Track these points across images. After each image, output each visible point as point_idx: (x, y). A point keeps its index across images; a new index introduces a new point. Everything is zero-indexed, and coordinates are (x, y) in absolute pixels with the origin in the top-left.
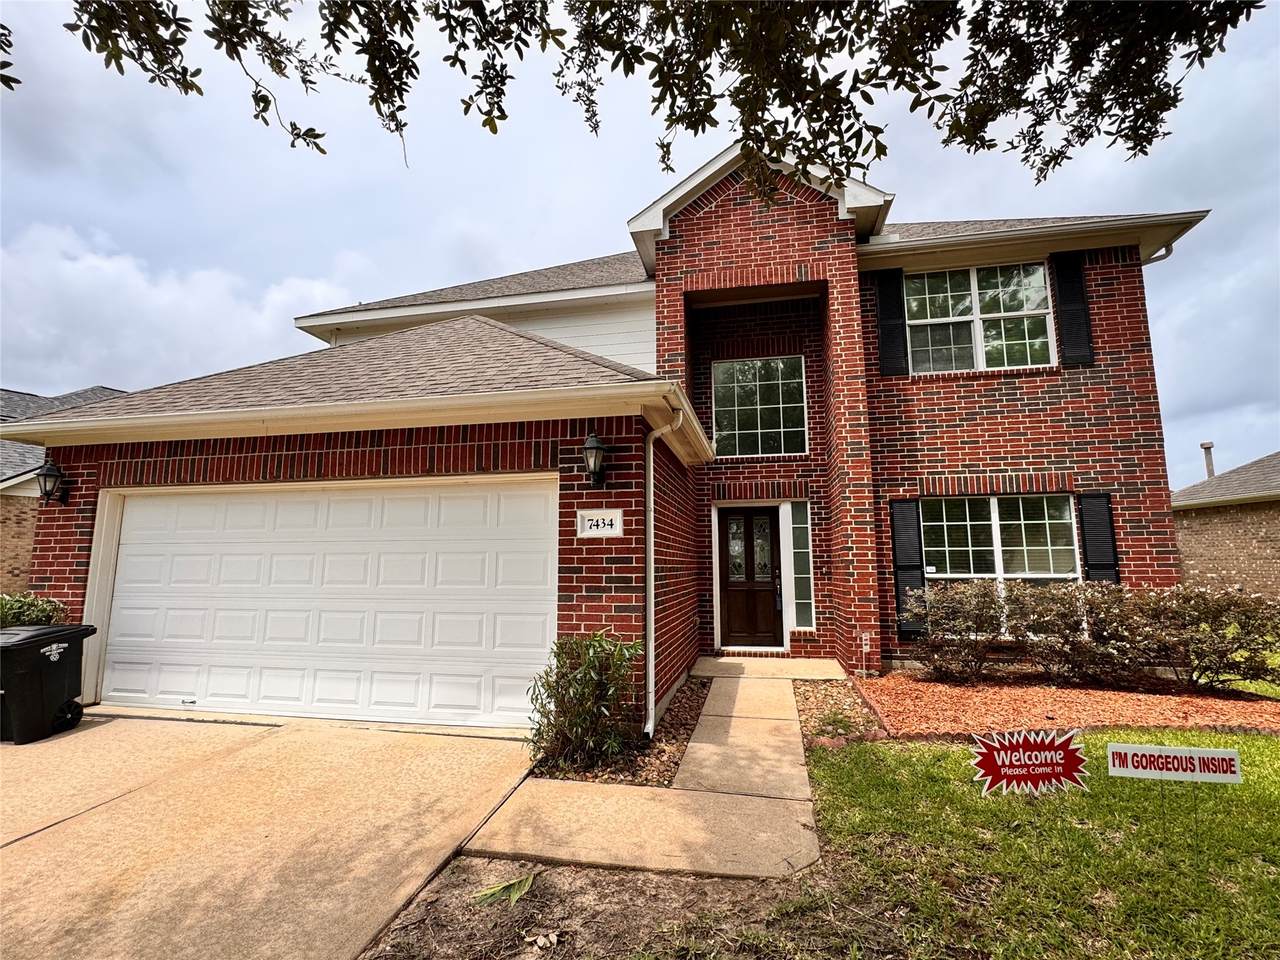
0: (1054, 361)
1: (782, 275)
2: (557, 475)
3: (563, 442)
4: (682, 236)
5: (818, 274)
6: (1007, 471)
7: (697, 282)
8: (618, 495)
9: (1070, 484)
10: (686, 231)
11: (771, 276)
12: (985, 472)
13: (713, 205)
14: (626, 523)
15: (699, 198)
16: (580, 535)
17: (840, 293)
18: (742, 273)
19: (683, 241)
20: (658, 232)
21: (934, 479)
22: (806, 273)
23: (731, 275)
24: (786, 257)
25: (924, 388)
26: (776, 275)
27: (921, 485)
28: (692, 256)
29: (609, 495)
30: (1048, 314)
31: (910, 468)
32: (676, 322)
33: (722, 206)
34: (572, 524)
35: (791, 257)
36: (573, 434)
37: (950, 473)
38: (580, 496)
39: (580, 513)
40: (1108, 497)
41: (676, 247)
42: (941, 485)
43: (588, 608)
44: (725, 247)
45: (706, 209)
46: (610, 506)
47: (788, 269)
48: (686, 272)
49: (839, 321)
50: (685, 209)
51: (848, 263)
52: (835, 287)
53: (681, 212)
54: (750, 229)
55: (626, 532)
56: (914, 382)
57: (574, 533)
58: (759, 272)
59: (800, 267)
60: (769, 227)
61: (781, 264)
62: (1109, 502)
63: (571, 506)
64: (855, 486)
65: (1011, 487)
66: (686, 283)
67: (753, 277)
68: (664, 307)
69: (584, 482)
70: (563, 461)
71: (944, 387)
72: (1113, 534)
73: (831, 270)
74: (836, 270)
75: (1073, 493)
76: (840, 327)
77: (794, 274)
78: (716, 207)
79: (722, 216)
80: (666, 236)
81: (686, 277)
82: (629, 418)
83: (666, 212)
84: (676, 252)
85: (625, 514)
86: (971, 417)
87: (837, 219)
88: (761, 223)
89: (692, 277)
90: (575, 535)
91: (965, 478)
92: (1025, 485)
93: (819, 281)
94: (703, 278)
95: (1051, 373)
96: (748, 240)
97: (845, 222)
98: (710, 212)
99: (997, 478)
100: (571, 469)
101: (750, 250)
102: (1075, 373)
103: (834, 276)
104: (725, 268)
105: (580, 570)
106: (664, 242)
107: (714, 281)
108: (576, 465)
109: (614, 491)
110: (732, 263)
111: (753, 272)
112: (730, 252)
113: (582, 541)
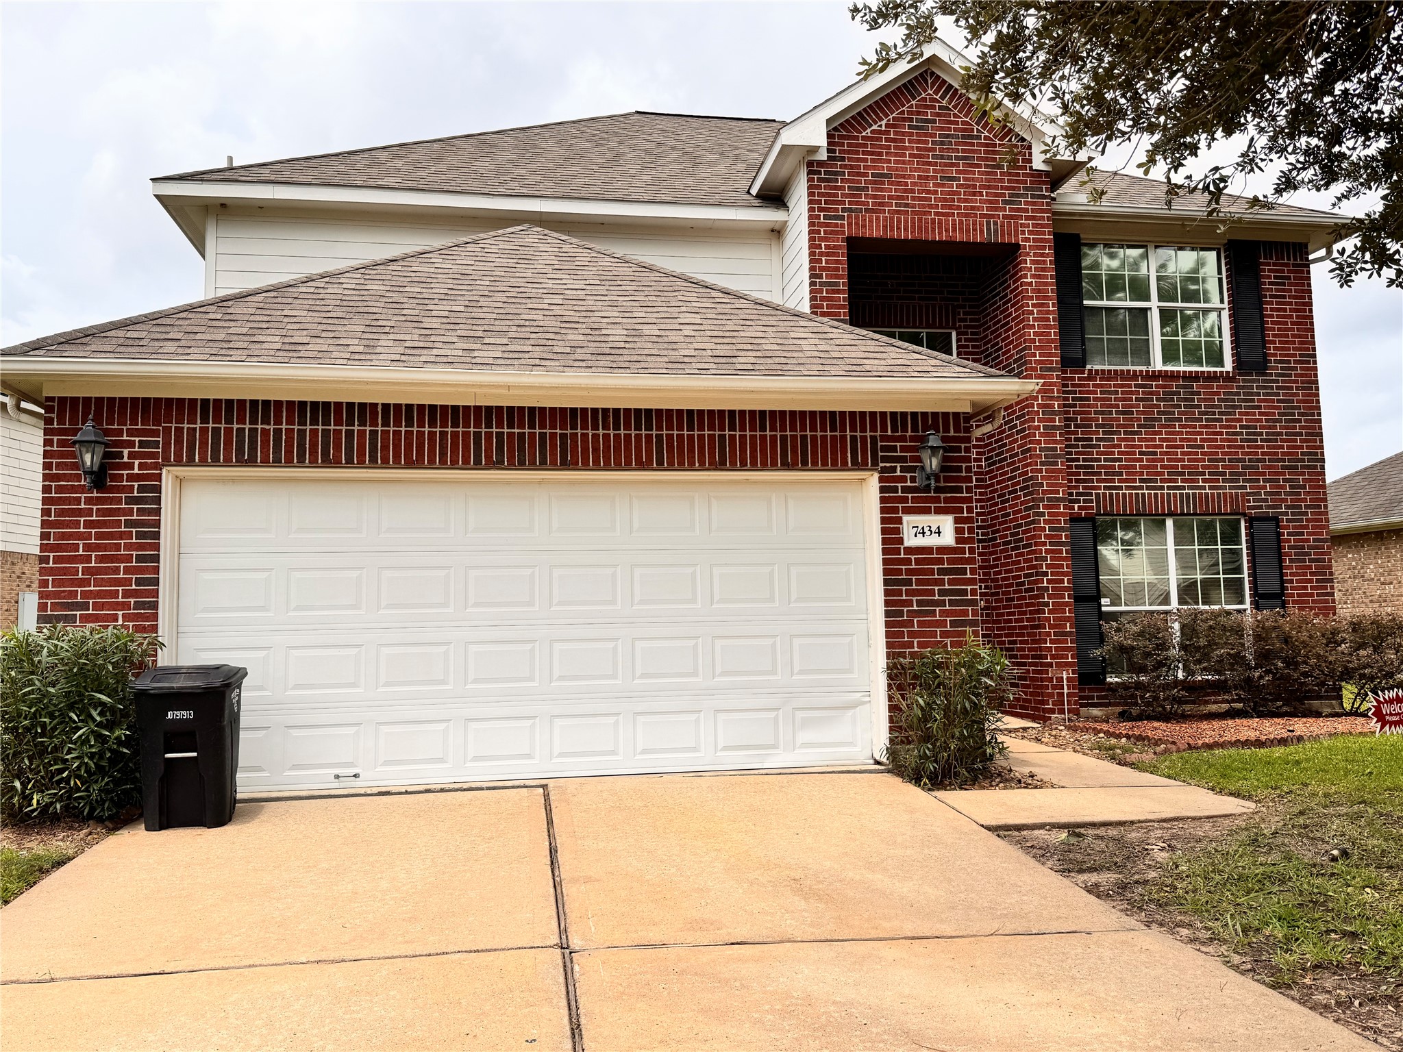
0: (1228, 366)
1: (968, 231)
2: (876, 476)
3: (883, 438)
4: (843, 159)
5: (1009, 234)
6: (1183, 488)
7: (864, 226)
8: (947, 500)
9: (1243, 505)
10: (849, 152)
11: (954, 230)
12: (1162, 488)
13: (884, 122)
14: (958, 531)
15: (865, 110)
16: (907, 543)
17: (1033, 262)
18: (920, 220)
19: (845, 166)
20: (814, 150)
21: (1111, 495)
22: (996, 231)
23: (906, 221)
24: (973, 208)
25: (1101, 386)
26: (961, 229)
27: (1098, 502)
28: (858, 189)
29: (937, 500)
30: (1224, 309)
31: (1085, 481)
32: (837, 277)
33: (893, 126)
34: (898, 531)
35: (978, 208)
36: (894, 430)
37: (1128, 488)
38: (905, 500)
39: (906, 519)
40: (1276, 519)
41: (836, 173)
42: (1118, 501)
43: (920, 624)
44: (898, 183)
45: (875, 127)
46: (939, 511)
47: (975, 224)
48: (850, 210)
49: (1031, 298)
50: (847, 121)
51: (1042, 226)
52: (1028, 254)
53: (841, 125)
54: (929, 164)
55: (958, 540)
56: (1092, 375)
57: (901, 541)
58: (940, 222)
59: (988, 224)
60: (952, 165)
61: (966, 215)
62: (1278, 526)
63: (895, 510)
64: (1049, 499)
65: (1188, 507)
66: (850, 224)
67: (933, 230)
68: (821, 254)
69: (909, 484)
70: (884, 459)
71: (1122, 386)
72: (1281, 561)
73: (1023, 232)
74: (1030, 232)
75: (1244, 515)
76: (1034, 305)
77: (982, 231)
78: (887, 125)
79: (894, 140)
80: (823, 156)
81: (849, 217)
82: (956, 415)
83: (829, 121)
84: (837, 181)
85: (957, 521)
86: (1149, 423)
87: (1031, 168)
88: (942, 157)
89: (857, 218)
90: (902, 544)
91: (1143, 495)
92: (1201, 505)
93: (1010, 244)
94: (871, 221)
95: (1227, 377)
96: (927, 178)
97: (1039, 173)
98: (880, 132)
99: (1175, 495)
100: (894, 469)
101: (929, 192)
102: (1249, 381)
103: (1027, 240)
104: (898, 212)
105: (909, 582)
106: (820, 164)
107: (885, 227)
108: (898, 465)
109: (942, 496)
110: (907, 205)
111: (933, 221)
112: (906, 191)
113: (909, 550)
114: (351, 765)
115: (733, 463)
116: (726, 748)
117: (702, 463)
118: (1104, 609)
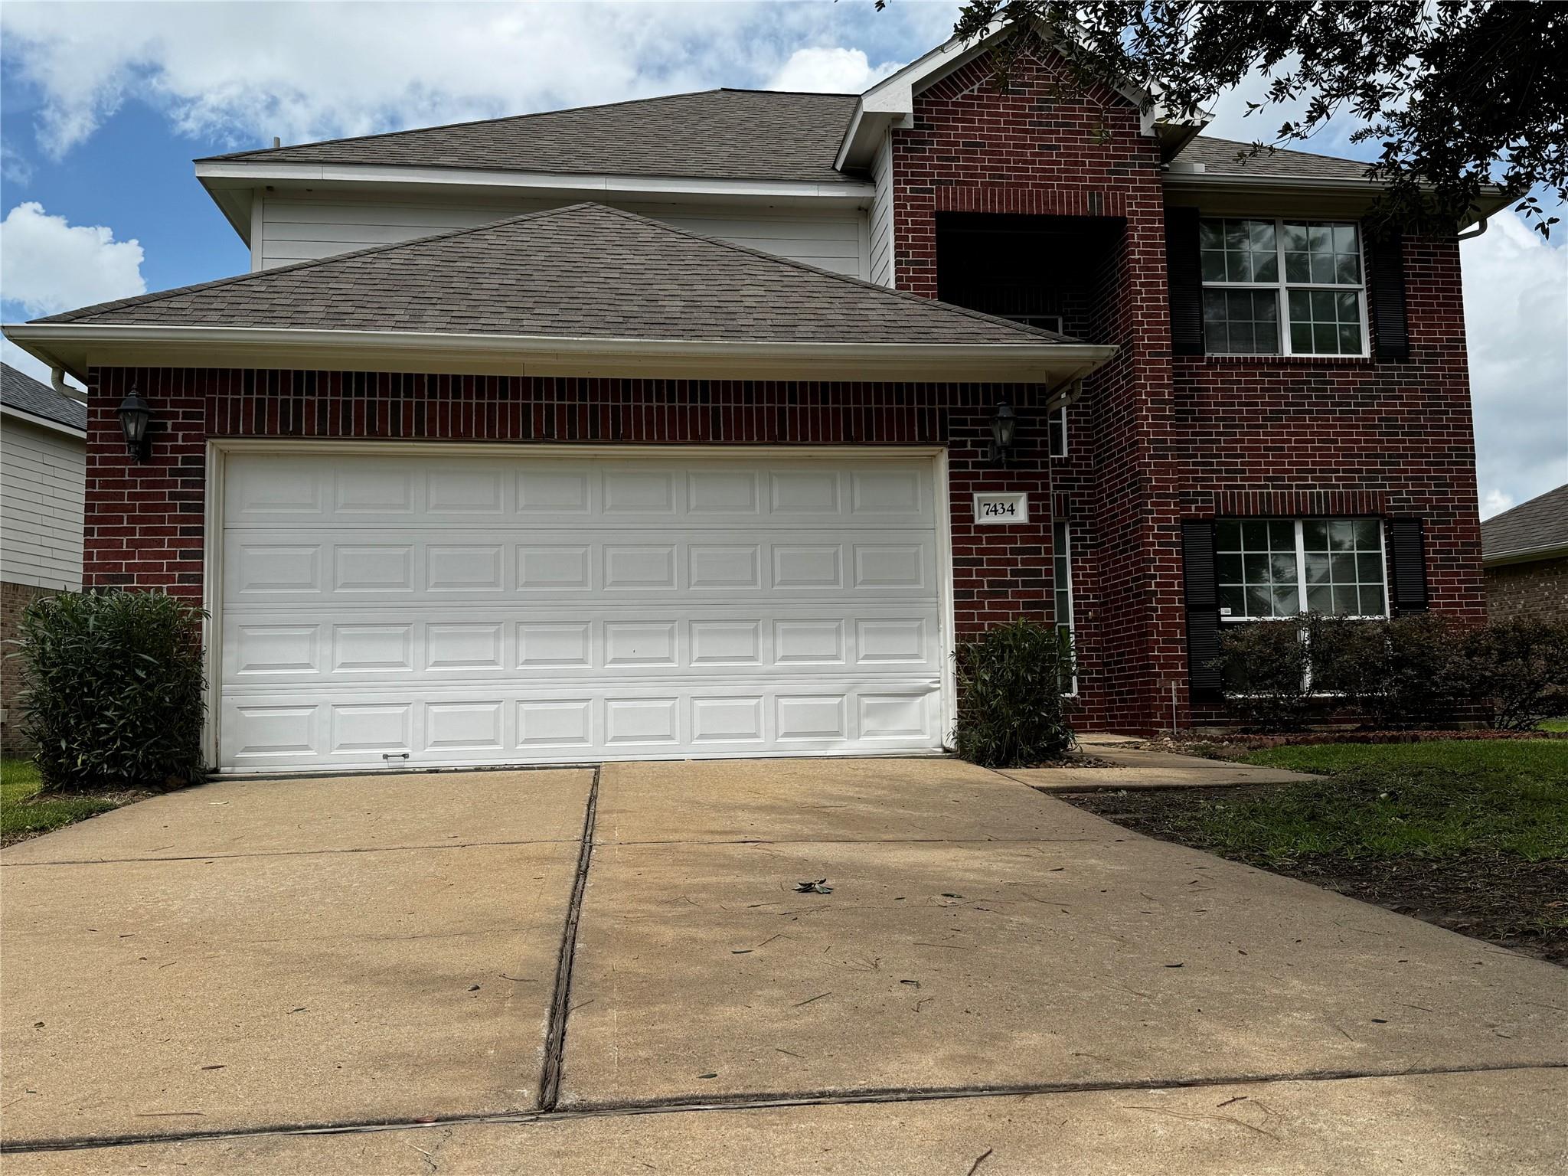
0: (1366, 353)
1: (1069, 204)
2: (946, 451)
3: (953, 411)
4: (931, 127)
5: (1115, 207)
6: (1314, 487)
7: (954, 199)
8: (1020, 476)
9: (1382, 506)
10: (937, 119)
11: (1054, 203)
12: (1290, 487)
13: (976, 87)
14: (1031, 508)
15: (955, 73)
16: (977, 521)
17: (1140, 237)
18: (1016, 193)
19: (934, 135)
20: (899, 117)
21: (1232, 494)
22: (1100, 204)
23: (1001, 194)
24: (1074, 179)
25: (1221, 375)
26: (1061, 202)
27: (1218, 503)
28: (947, 159)
29: (1010, 476)
30: (1361, 290)
31: (1203, 479)
32: (925, 255)
33: (986, 91)
34: (969, 508)
35: (1081, 179)
36: (965, 402)
37: (1251, 487)
38: (976, 476)
39: (976, 496)
40: (1419, 521)
41: (923, 143)
42: (1240, 502)
43: (991, 605)
44: (992, 153)
45: (966, 92)
46: (1012, 488)
47: (1076, 196)
48: (939, 182)
49: (1139, 277)
50: (936, 86)
51: (1152, 198)
52: (1135, 229)
53: (929, 90)
54: (1026, 131)
55: (1031, 518)
56: (1212, 364)
57: (971, 519)
58: (1038, 194)
59: (1092, 195)
60: (1052, 132)
61: (1067, 187)
62: (1421, 529)
63: (966, 487)
64: (1158, 496)
65: (1320, 507)
66: (939, 198)
67: (1031, 202)
68: (908, 230)
69: (980, 459)
70: (954, 433)
71: (1245, 375)
72: (1425, 567)
73: (1130, 205)
74: (1138, 205)
75: (1383, 516)
76: (1142, 284)
77: (1084, 204)
78: (979, 90)
79: (987, 106)
80: (910, 124)
81: (939, 190)
82: (1031, 386)
83: (915, 86)
84: (924, 151)
85: (1030, 498)
86: (1276, 416)
87: (1139, 134)
88: (1040, 124)
89: (947, 191)
90: (973, 521)
91: (1269, 494)
92: (1334, 505)
93: (1115, 218)
94: (962, 194)
95: (1363, 364)
96: (1024, 146)
97: (1147, 140)
98: (972, 97)
99: (1304, 494)
100: (964, 444)
101: (1025, 162)
102: (1389, 369)
103: (1135, 213)
104: (992, 184)
105: (980, 562)
106: (907, 132)
107: (977, 200)
108: (969, 439)
109: (1016, 471)
110: (1001, 177)
111: (1031, 193)
112: (1000, 161)
113: (981, 529)
114: (400, 745)
115: (794, 437)
116: (787, 735)
117: (761, 437)
118: (1223, 619)
